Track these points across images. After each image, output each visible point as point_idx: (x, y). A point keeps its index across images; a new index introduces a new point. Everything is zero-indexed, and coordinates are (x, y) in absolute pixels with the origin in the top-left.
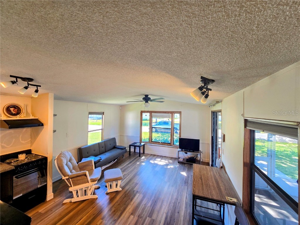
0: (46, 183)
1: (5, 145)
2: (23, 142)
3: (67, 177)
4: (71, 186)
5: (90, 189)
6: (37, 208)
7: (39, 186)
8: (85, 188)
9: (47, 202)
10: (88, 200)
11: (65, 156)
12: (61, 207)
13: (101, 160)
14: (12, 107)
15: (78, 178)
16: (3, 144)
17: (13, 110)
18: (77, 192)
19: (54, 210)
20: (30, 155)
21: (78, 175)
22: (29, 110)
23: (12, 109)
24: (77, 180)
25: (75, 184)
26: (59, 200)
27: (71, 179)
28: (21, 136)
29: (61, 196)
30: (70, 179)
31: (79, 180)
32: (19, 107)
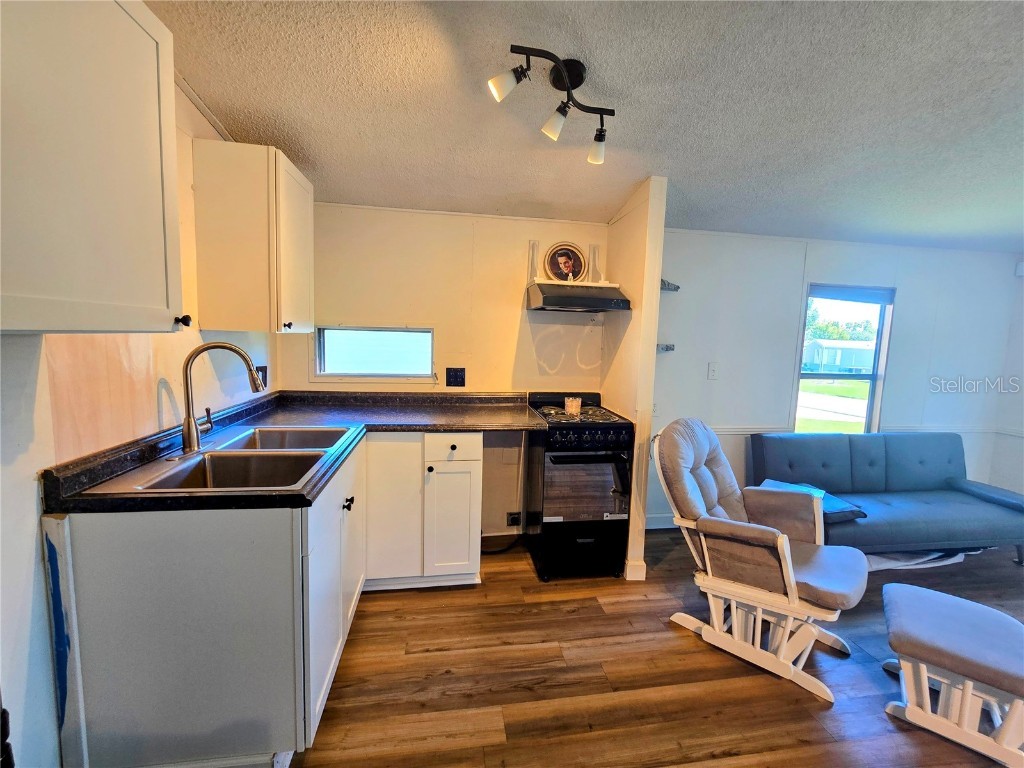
0: (625, 516)
1: (545, 365)
2: (583, 367)
3: (692, 525)
4: (705, 571)
5: (792, 633)
6: (597, 585)
7: (607, 517)
8: (765, 612)
9: (624, 582)
10: (775, 680)
11: (692, 436)
12: (662, 631)
13: (860, 520)
14: (561, 255)
15: (736, 548)
16: (541, 363)
17: (565, 263)
18: (728, 610)
19: (637, 626)
20: (595, 409)
21: (738, 533)
22: (601, 265)
23: (562, 260)
24: (731, 556)
25: (723, 572)
26: (659, 600)
27: (705, 536)
28: (579, 346)
29: (669, 591)
30: (703, 538)
31: (740, 560)
32: (578, 254)
